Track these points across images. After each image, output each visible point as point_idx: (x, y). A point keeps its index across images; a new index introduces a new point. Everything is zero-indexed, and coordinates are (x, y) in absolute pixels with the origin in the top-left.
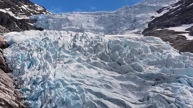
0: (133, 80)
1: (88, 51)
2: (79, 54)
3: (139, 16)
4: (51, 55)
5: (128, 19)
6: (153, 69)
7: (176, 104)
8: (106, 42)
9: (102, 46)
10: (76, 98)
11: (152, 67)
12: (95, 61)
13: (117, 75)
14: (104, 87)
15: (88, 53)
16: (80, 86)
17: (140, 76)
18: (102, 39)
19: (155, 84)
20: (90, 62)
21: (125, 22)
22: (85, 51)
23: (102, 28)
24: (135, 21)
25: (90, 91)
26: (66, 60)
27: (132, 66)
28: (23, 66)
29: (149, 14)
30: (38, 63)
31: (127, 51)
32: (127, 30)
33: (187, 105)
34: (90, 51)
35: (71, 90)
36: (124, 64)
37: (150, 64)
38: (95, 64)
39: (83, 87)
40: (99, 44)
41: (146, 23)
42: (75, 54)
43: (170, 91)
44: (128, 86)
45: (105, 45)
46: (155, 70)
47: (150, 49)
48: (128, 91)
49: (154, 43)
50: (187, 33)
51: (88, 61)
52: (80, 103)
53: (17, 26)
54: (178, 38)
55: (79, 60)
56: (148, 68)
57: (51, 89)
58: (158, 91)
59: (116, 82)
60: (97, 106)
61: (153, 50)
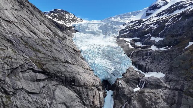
0: (113, 63)
3: (116, 27)
4: (93, 55)
5: (112, 27)
11: (117, 59)
13: (110, 61)
17: (114, 62)
23: (102, 31)
24: (114, 29)
25: (104, 66)
26: (97, 57)
27: (113, 59)
28: (88, 59)
29: (120, 26)
35: (100, 66)
37: (117, 58)
39: (103, 65)
42: (99, 55)
44: (111, 65)
50: (130, 42)
51: (102, 57)
54: (126, 45)
55: (100, 57)
57: (96, 66)
59: (109, 64)
61: (118, 53)
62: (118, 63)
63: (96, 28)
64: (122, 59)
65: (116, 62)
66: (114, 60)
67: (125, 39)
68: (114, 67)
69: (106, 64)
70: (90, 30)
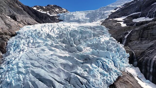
1: (56, 38)
2: (48, 40)
3: (105, 12)
5: (100, 14)
6: (88, 50)
9: (65, 34)
10: (19, 80)
11: (89, 48)
12: (57, 44)
14: (47, 67)
15: (55, 39)
16: (28, 69)
20: (53, 45)
21: (99, 16)
22: (54, 38)
23: (89, 19)
24: (104, 14)
26: (37, 45)
29: (110, 11)
32: (99, 19)
38: (56, 47)
39: (31, 69)
40: (63, 33)
41: (108, 15)
43: (87, 72)
44: (65, 65)
45: (67, 33)
46: (89, 50)
47: (92, 35)
48: (61, 71)
50: (123, 21)
52: (20, 84)
53: (50, 19)
54: (116, 25)
55: (46, 45)
56: (86, 49)
57: (7, 71)
58: (78, 72)
60: (31, 87)
61: (94, 36)
62: (87, 60)
63: (82, 16)
66: (80, 50)
67: (115, 19)
68: (67, 74)
69: (44, 64)
70: (75, 19)
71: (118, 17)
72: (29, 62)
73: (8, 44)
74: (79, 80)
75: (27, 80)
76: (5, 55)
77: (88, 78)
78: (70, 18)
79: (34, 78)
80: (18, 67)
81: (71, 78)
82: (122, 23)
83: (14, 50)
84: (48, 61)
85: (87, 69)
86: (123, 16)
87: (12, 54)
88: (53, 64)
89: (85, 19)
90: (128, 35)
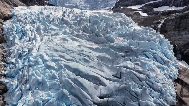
0: (107, 51)
1: (73, 24)
2: (65, 27)
4: (42, 27)
6: (122, 41)
7: (146, 81)
8: (88, 17)
9: (84, 21)
11: (121, 39)
12: (79, 33)
13: (95, 46)
14: (82, 61)
15: (73, 26)
16: (60, 62)
17: (113, 47)
18: (85, 15)
19: (125, 56)
20: (74, 34)
21: (101, 3)
22: (71, 25)
23: (89, 6)
24: (108, 2)
25: (68, 67)
26: (53, 33)
27: (107, 38)
28: (14, 38)
30: (28, 35)
31: (103, 24)
32: (102, 7)
33: (157, 84)
34: (75, 24)
35: (49, 67)
36: (100, 36)
37: (120, 36)
38: (78, 36)
39: (63, 62)
40: (82, 19)
41: (114, 3)
42: (62, 27)
43: (139, 65)
44: (102, 59)
45: (87, 20)
46: (124, 41)
47: (119, 23)
48: (103, 65)
49: (121, 18)
50: (140, 10)
51: (72, 33)
52: (57, 83)
54: (135, 14)
55: (65, 33)
56: (118, 40)
57: (30, 66)
58: (129, 66)
60: (73, 85)
61: (121, 24)
62: (128, 52)
63: (80, 1)
64: (140, 39)
65: (120, 49)
66: (112, 41)
67: (129, 7)
68: (112, 69)
69: (78, 57)
70: (72, 4)
71: (131, 6)
72: (55, 54)
73: (6, 30)
74: (135, 75)
75: (64, 77)
76: (6, 46)
77: (146, 73)
78: (65, 3)
79: (73, 74)
80: (44, 61)
81: (122, 73)
82: (140, 12)
83: (20, 39)
84: (80, 53)
85: (139, 63)
86: (138, 4)
87: (19, 44)
88: (88, 56)
89: (84, 6)
90: (161, 24)
